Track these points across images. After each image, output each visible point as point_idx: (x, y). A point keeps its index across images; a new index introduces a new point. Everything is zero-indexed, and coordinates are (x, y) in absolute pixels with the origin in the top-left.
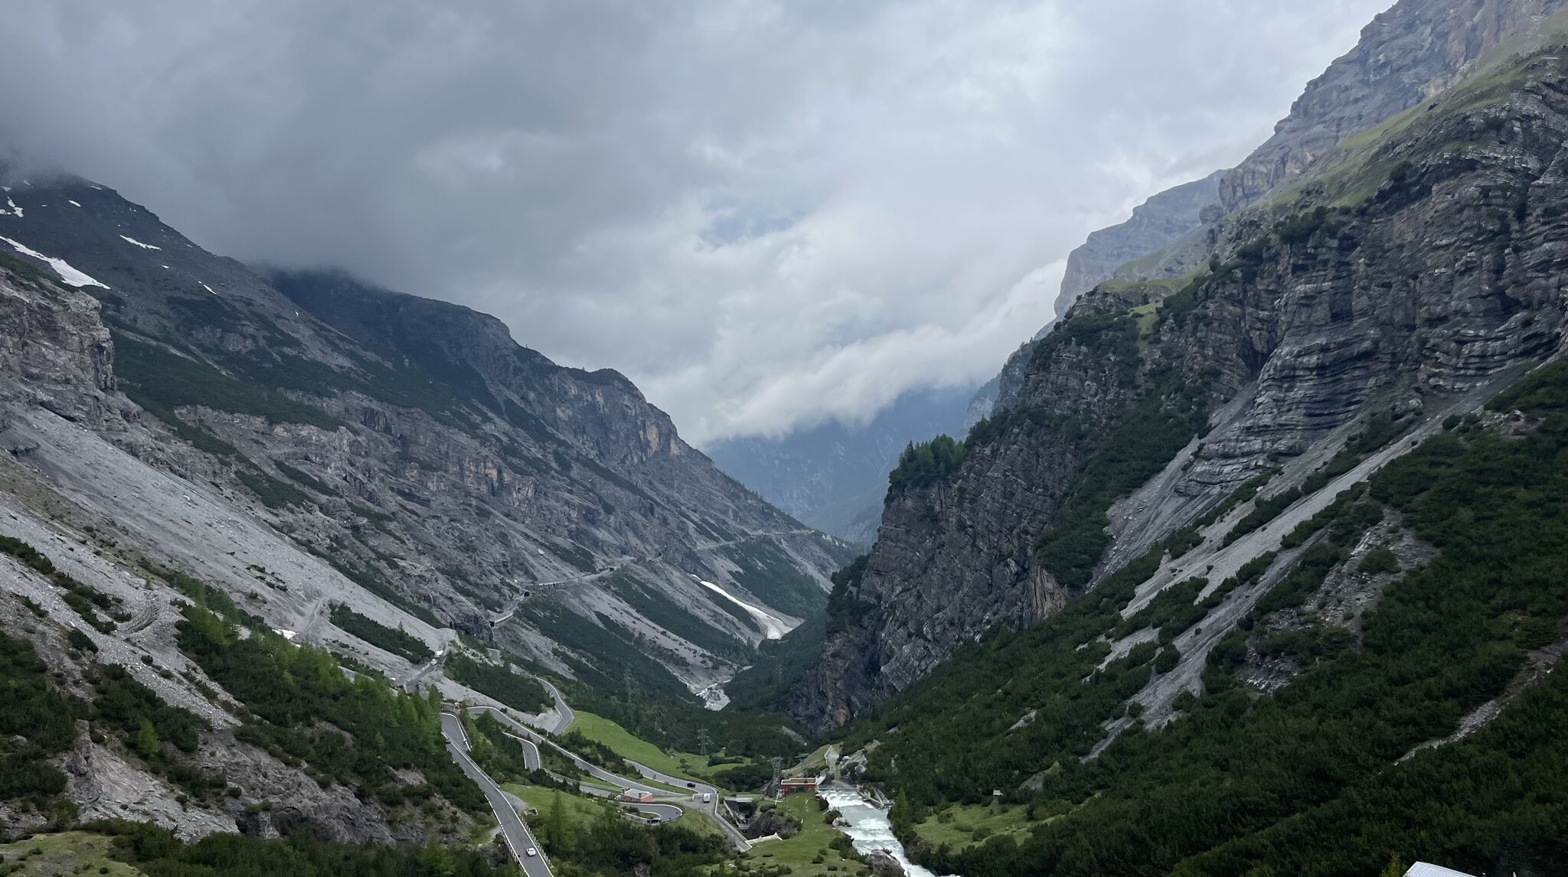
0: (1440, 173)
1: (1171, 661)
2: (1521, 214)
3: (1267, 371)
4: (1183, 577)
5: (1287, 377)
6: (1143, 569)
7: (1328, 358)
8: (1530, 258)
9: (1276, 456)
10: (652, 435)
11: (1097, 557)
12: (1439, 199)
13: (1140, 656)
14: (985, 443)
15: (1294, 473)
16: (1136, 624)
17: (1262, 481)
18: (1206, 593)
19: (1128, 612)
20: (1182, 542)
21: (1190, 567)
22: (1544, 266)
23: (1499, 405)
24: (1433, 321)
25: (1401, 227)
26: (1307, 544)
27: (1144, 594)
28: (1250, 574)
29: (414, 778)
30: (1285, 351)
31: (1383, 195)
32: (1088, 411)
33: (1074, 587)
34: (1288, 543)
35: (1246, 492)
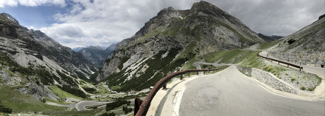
0: (149, 41)
1: (129, 75)
2: (154, 45)
3: (136, 54)
4: (130, 69)
5: (138, 54)
6: (127, 68)
7: (141, 53)
8: (154, 47)
9: (137, 60)
10: (83, 58)
11: (122, 68)
12: (149, 43)
13: (127, 74)
14: (112, 59)
15: (138, 61)
16: (127, 72)
17: (136, 62)
18: (132, 70)
19: (126, 71)
20: (129, 66)
21: (130, 68)
22: (155, 48)
23: (152, 57)
24: (148, 51)
25: (146, 44)
26: (140, 66)
27: (127, 70)
28: (136, 68)
29: (73, 84)
30: (138, 53)
31: (145, 42)
32: (121, 57)
33: (121, 70)
34: (139, 66)
35: (135, 63)
